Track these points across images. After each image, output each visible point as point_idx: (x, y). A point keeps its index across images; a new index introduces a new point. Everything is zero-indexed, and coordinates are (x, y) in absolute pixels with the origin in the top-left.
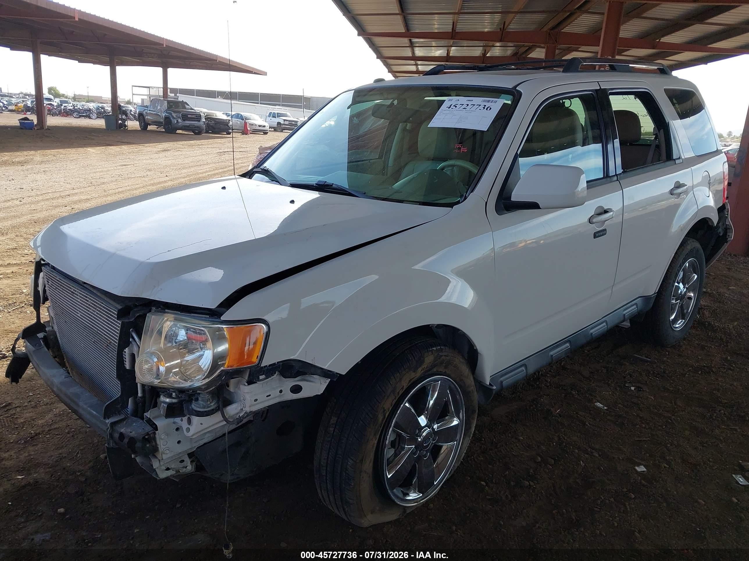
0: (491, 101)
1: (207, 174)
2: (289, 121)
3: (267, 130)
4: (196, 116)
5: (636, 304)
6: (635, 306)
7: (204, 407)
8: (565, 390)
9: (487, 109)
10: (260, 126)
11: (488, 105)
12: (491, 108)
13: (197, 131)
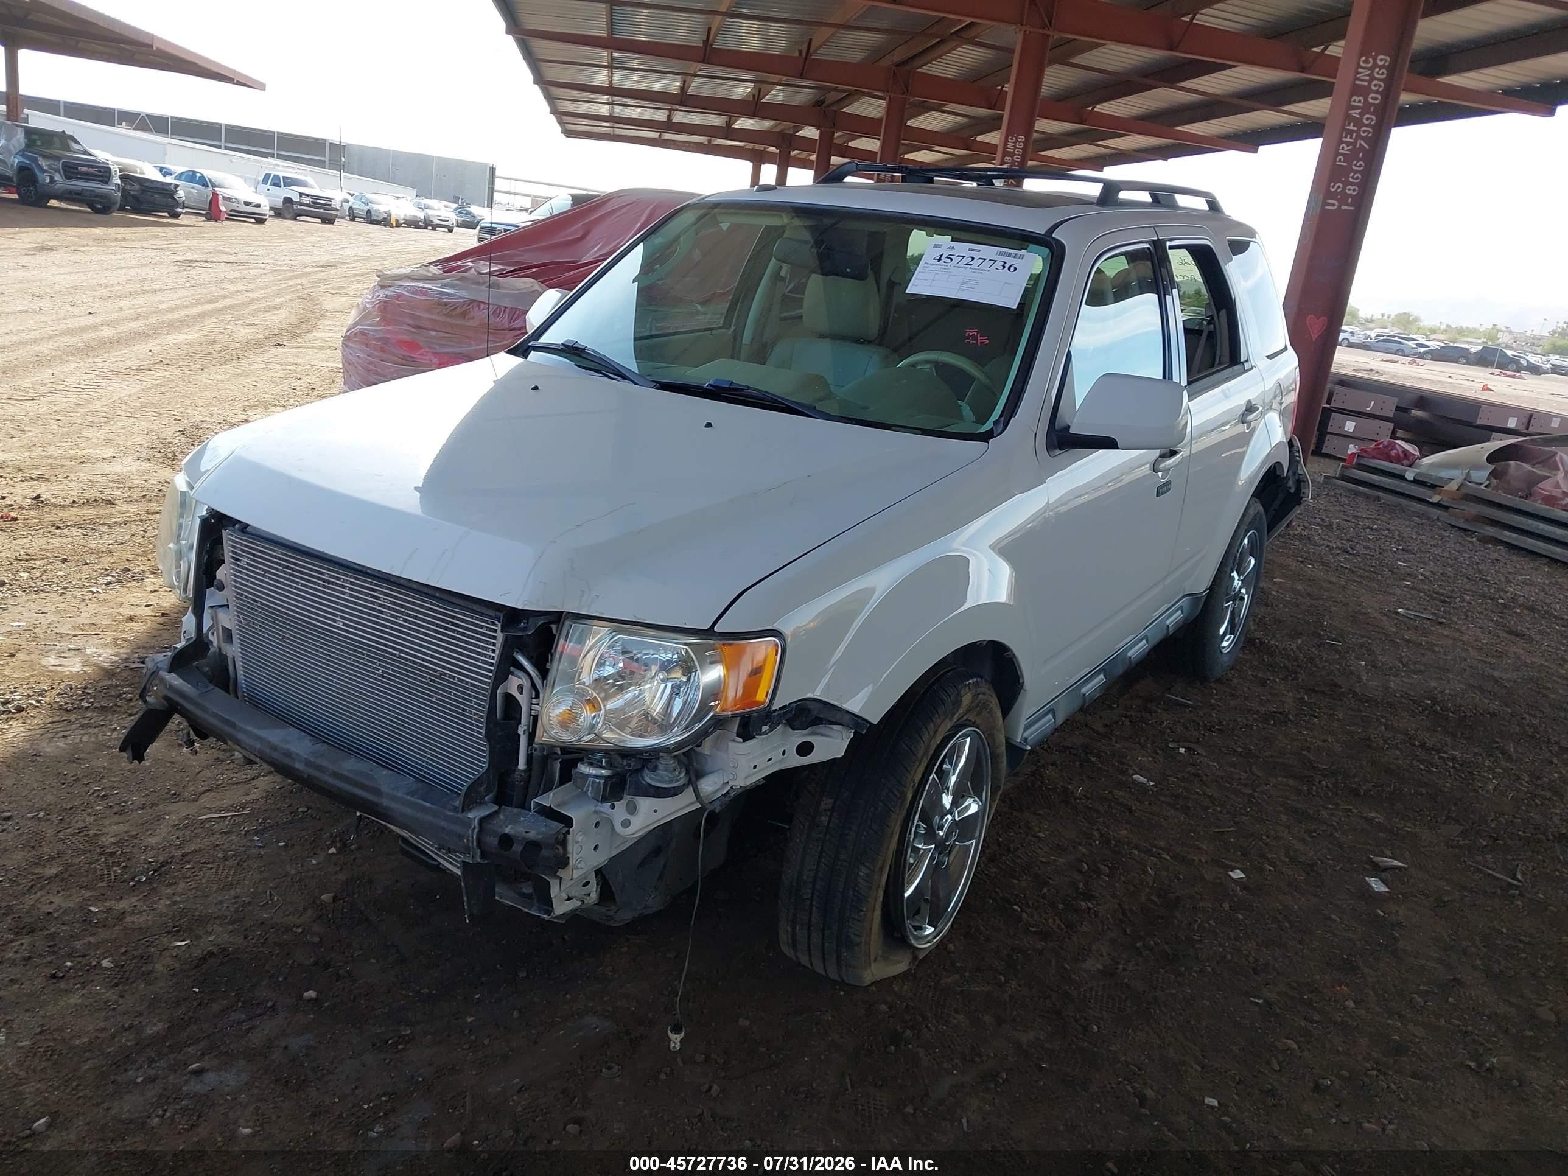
0: (1013, 255)
1: (183, 313)
2: (313, 197)
3: (264, 215)
4: (100, 171)
5: (1181, 608)
6: (1180, 612)
7: (671, 782)
8: (1075, 754)
9: (1009, 269)
10: (247, 204)
11: (1010, 261)
12: (1015, 269)
13: (99, 206)
